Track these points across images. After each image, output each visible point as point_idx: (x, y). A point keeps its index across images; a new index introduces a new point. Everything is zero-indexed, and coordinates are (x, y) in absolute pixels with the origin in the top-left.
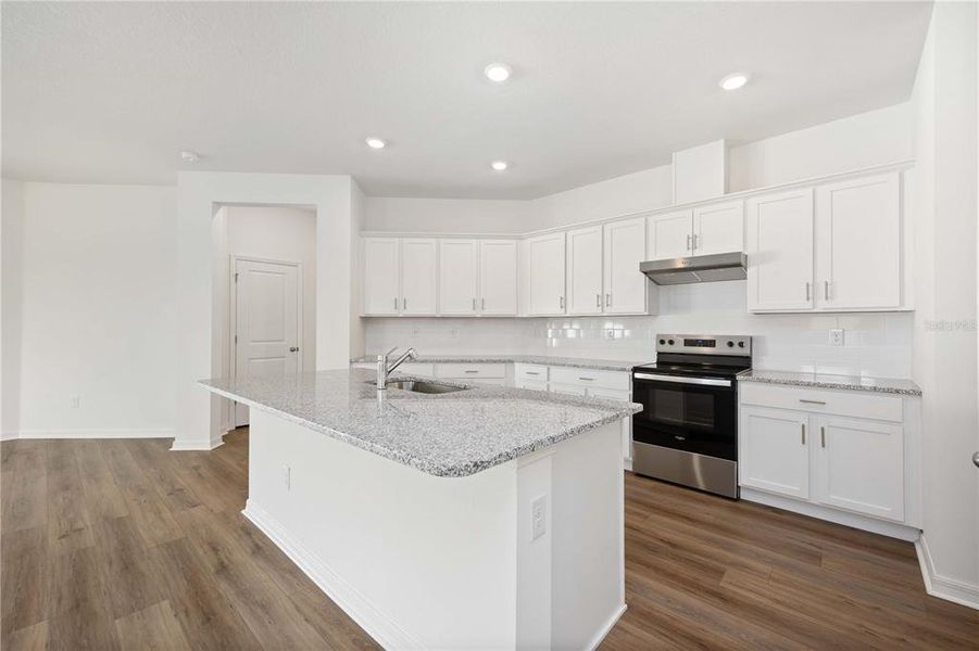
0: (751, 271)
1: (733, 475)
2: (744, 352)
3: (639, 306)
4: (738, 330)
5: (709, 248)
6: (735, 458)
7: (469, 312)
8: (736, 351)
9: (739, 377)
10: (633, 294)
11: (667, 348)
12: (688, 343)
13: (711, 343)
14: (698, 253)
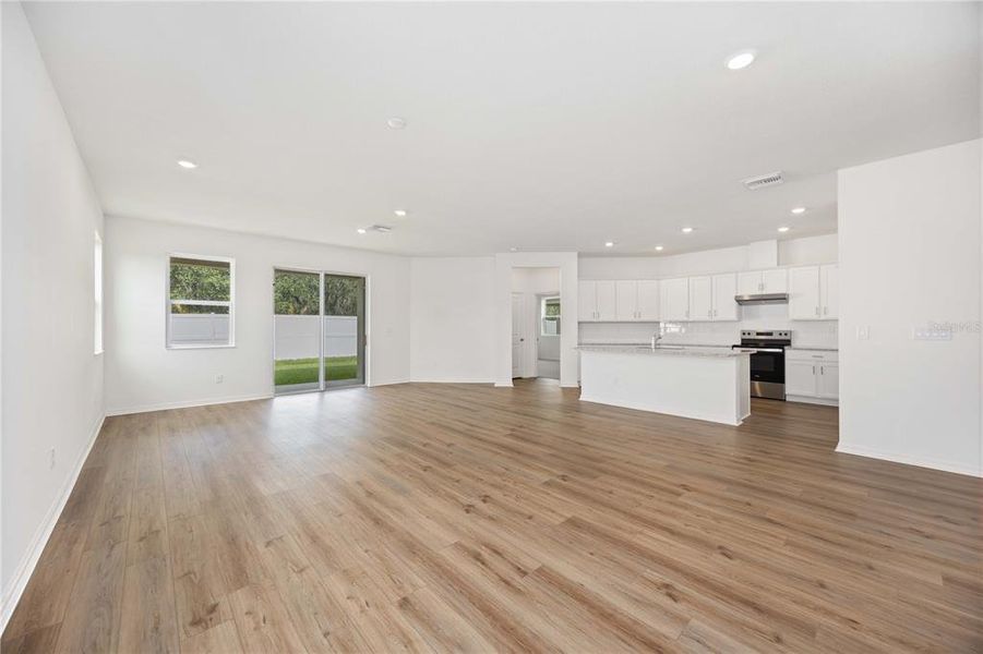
0: (790, 301)
1: (783, 390)
2: (787, 338)
3: (733, 316)
4: (784, 328)
5: (770, 290)
6: (783, 382)
7: (632, 319)
8: (783, 337)
9: (786, 348)
10: (729, 311)
11: (747, 337)
12: (758, 334)
13: (771, 334)
14: (764, 293)
